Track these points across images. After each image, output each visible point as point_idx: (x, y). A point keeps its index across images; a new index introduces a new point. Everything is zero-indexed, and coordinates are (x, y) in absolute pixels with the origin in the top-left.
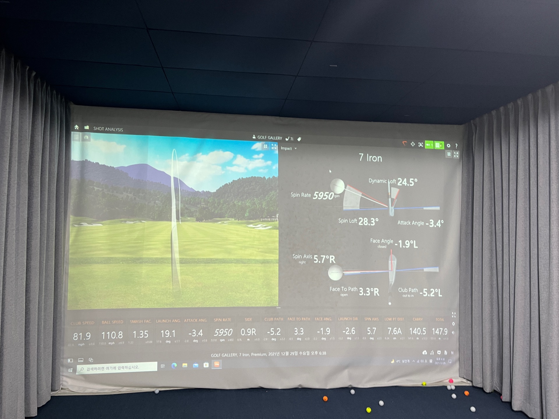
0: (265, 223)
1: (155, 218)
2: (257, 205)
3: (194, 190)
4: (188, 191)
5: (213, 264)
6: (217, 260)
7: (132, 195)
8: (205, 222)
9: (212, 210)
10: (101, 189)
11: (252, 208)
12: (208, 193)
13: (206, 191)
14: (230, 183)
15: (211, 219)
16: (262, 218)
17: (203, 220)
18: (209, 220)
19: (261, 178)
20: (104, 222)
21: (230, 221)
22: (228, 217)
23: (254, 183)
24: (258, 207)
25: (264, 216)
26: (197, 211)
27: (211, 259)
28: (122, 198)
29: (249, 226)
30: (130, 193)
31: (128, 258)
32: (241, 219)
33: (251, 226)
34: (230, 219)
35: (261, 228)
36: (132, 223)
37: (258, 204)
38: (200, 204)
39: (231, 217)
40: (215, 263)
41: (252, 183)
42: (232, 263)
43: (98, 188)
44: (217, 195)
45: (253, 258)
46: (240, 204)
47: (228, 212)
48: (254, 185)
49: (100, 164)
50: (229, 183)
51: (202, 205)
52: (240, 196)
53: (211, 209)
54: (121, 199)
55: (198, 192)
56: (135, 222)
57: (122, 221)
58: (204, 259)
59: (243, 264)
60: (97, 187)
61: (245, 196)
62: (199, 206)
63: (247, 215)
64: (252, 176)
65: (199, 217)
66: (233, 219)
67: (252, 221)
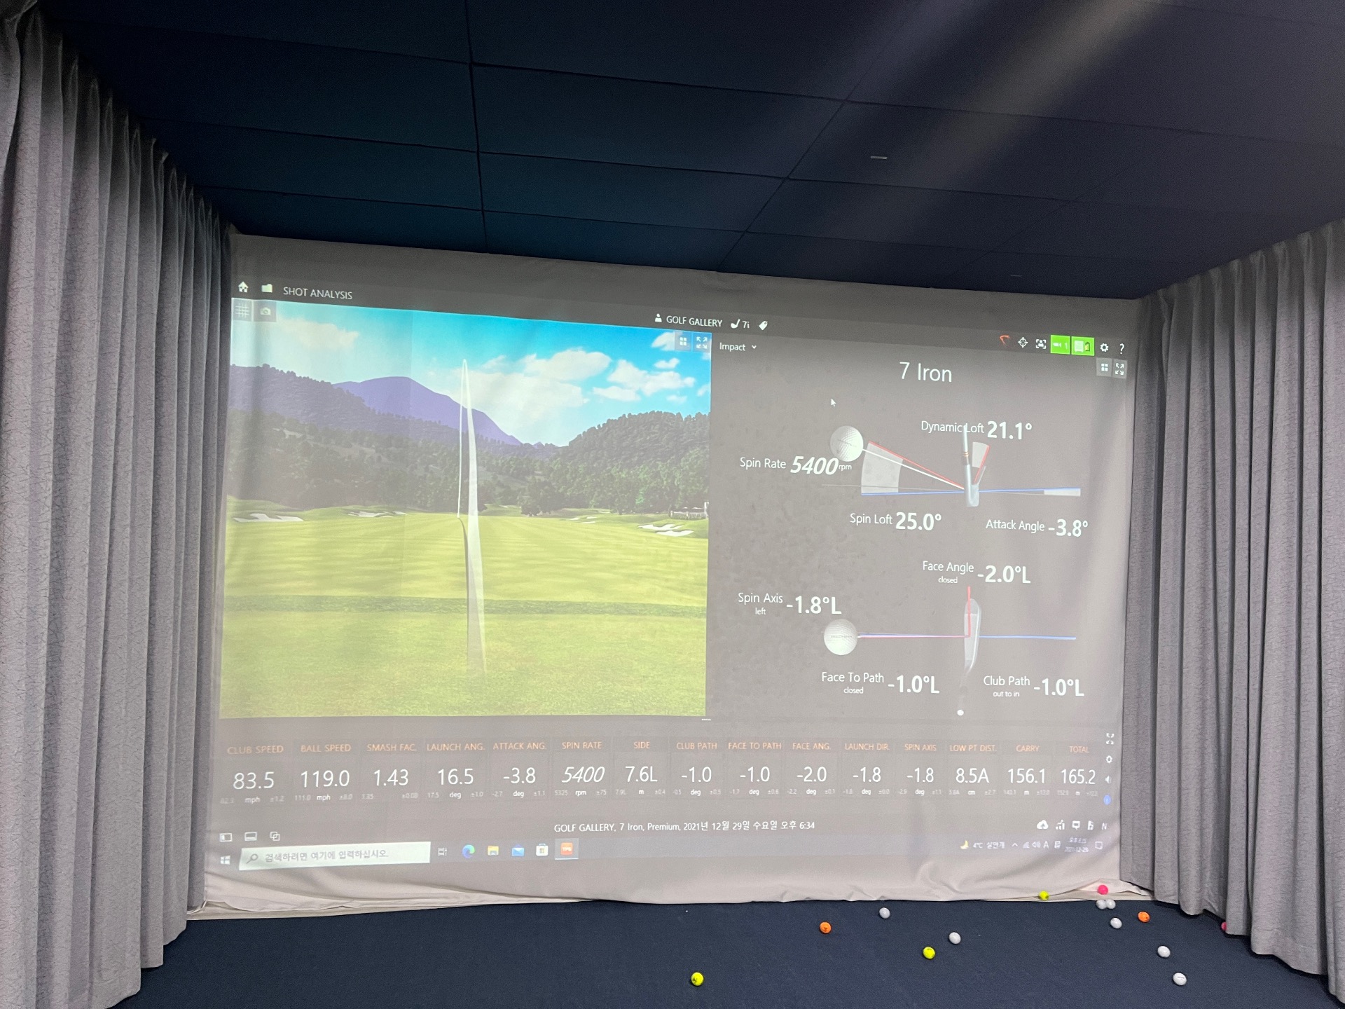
0: (680, 522)
1: (428, 505)
2: (665, 479)
3: (517, 441)
4: (503, 442)
5: (561, 616)
6: (570, 604)
7: (374, 451)
8: (541, 516)
9: (559, 489)
10: (298, 435)
11: (652, 485)
12: (551, 447)
13: (546, 444)
14: (601, 426)
15: (556, 509)
16: (673, 509)
17: (538, 512)
18: (553, 513)
19: (672, 414)
20: (306, 513)
21: (599, 516)
22: (595, 507)
23: (657, 427)
24: (665, 482)
25: (677, 507)
26: (524, 489)
27: (557, 603)
28: (350, 457)
29: (645, 527)
30: (369, 446)
31: (362, 597)
32: (627, 512)
33: (650, 527)
34: (600, 510)
35: (671, 534)
36: (373, 515)
37: (666, 476)
38: (533, 473)
39: (602, 505)
40: (566, 612)
41: (652, 427)
42: (603, 612)
43: (292, 434)
44: (570, 455)
45: (655, 602)
46: (624, 476)
47: (596, 494)
48: (656, 431)
49: (298, 375)
50: (599, 426)
51: (537, 477)
52: (624, 457)
53: (556, 487)
54: (346, 460)
55: (528, 445)
56: (378, 514)
57: (348, 512)
58: (541, 602)
59: (630, 617)
60: (290, 430)
61: (636, 458)
62: (529, 478)
63: (640, 500)
64: (654, 411)
65: (529, 503)
66: (608, 512)
67: (651, 516)
